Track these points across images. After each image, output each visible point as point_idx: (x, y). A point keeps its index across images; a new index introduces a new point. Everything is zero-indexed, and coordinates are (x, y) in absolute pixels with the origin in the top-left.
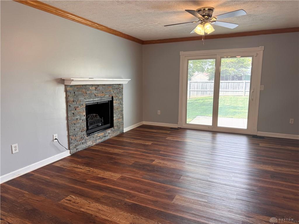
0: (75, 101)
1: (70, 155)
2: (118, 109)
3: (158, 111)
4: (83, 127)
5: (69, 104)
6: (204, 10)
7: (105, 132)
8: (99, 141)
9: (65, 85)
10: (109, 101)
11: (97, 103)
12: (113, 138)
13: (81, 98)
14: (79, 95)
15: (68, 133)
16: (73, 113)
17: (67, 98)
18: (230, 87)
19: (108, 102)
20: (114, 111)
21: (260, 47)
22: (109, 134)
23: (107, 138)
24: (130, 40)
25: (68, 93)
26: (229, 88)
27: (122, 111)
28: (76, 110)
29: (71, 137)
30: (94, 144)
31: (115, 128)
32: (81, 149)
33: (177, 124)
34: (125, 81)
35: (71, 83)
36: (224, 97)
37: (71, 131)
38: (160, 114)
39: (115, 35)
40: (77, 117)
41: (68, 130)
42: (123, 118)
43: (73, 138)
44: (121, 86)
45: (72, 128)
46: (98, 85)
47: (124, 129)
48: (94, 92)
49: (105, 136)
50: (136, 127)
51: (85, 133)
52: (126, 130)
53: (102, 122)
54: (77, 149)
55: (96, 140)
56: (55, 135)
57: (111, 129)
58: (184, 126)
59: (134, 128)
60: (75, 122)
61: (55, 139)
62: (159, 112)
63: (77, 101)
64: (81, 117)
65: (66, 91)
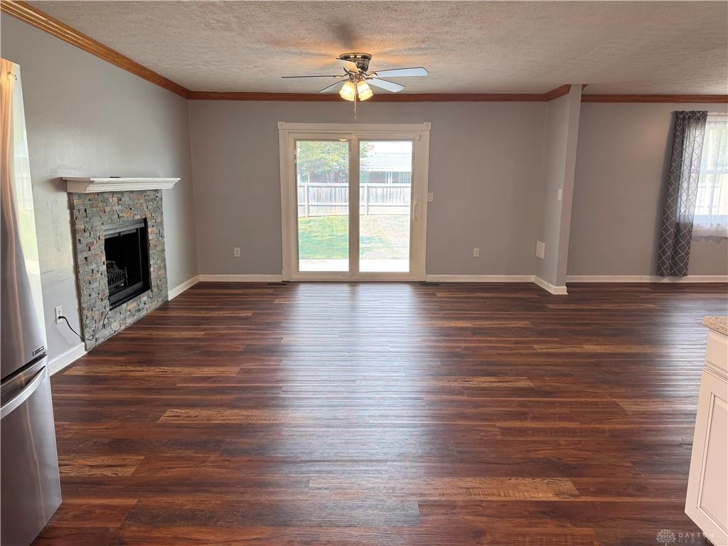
0: (88, 230)
1: (86, 352)
2: (156, 246)
3: (235, 249)
4: (103, 290)
5: (78, 236)
6: (355, 57)
7: (138, 301)
8: (130, 321)
9: (69, 194)
10: (137, 229)
11: (117, 235)
12: (152, 312)
13: (96, 222)
14: (93, 216)
15: (80, 304)
16: (86, 258)
17: (73, 223)
18: (337, 197)
19: (135, 231)
20: (151, 252)
21: (425, 123)
22: (145, 304)
23: (143, 313)
24: (168, 88)
25: (76, 212)
26: (337, 200)
27: (163, 251)
28: (90, 250)
29: (85, 312)
30: (123, 327)
31: (155, 290)
32: (103, 340)
33: (281, 274)
34: (167, 183)
35: (86, 188)
36: (328, 219)
37: (85, 298)
38: (239, 255)
39: (144, 77)
40: (92, 267)
41: (79, 295)
42: (165, 267)
43: (89, 315)
44: (159, 195)
45: (85, 292)
46: (122, 193)
47: (169, 293)
48: (117, 208)
49: (139, 310)
50: (190, 289)
51: (107, 302)
52: (172, 294)
53: (125, 278)
54: (96, 339)
55: (125, 319)
56: (58, 309)
57: (147, 292)
58: (294, 278)
59: (185, 289)
60: (90, 278)
61: (60, 318)
62: (237, 252)
63: (90, 229)
64: (98, 267)
65: (71, 207)
